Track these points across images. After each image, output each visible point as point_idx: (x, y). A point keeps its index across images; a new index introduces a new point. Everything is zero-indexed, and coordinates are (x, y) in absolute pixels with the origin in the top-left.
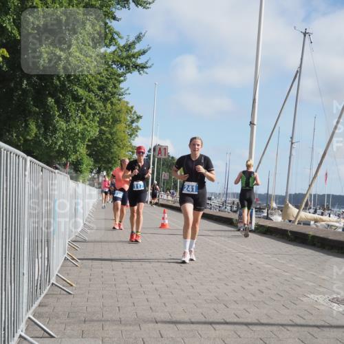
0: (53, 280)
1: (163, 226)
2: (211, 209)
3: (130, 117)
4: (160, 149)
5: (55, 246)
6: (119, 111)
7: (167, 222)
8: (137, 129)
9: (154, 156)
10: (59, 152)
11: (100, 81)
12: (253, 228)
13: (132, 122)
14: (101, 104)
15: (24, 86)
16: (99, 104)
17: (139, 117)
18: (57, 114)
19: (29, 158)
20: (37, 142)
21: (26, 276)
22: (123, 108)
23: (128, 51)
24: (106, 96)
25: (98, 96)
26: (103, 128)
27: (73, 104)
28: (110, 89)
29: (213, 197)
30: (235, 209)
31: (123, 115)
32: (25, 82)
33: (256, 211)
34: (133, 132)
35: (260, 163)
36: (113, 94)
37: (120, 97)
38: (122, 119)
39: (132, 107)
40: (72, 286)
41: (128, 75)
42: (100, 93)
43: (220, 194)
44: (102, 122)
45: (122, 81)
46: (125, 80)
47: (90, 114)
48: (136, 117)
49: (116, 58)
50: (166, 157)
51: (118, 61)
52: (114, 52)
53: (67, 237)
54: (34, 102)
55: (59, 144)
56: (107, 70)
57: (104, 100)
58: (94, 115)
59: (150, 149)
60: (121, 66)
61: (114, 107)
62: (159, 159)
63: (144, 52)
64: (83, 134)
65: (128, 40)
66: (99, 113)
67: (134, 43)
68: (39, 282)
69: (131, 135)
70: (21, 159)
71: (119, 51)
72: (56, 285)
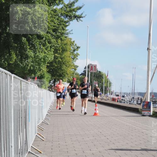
0: (29, 150)
1: (95, 114)
2: (124, 103)
3: (73, 48)
4: (92, 67)
5: (30, 129)
6: (66, 44)
7: (98, 112)
8: (77, 55)
9: (88, 71)
10: (30, 70)
11: (54, 26)
12: (152, 114)
13: (74, 51)
14: (55, 40)
15: (8, 31)
16: (53, 40)
17: (78, 48)
18: (28, 47)
19: (13, 75)
20: (16, 65)
21: (13, 148)
22: (69, 42)
23: (70, 7)
24: (57, 35)
25: (53, 35)
26: (56, 55)
27: (38, 41)
28: (60, 31)
29: (125, 96)
30: (139, 102)
31: (68, 47)
32: (8, 28)
33: (153, 103)
34: (75, 57)
35: (154, 73)
36: (62, 34)
37: (66, 35)
38: (68, 49)
39: (74, 42)
40: (41, 153)
41: (71, 22)
42: (54, 33)
43: (130, 93)
44: (56, 51)
45: (67, 26)
46: (69, 25)
47: (48, 46)
48: (76, 47)
49: (63, 12)
50: (96, 71)
51: (64, 14)
52: (62, 8)
53: (37, 123)
54: (14, 41)
55: (30, 65)
56: (58, 19)
57: (56, 38)
58: (51, 47)
59: (86, 67)
60: (67, 17)
61: (62, 42)
62: (91, 73)
63: (80, 8)
64: (44, 59)
65: (70, 1)
66: (54, 46)
67: (74, 3)
68: (21, 151)
69: (73, 59)
70: (8, 76)
71: (65, 8)
72: (31, 153)
